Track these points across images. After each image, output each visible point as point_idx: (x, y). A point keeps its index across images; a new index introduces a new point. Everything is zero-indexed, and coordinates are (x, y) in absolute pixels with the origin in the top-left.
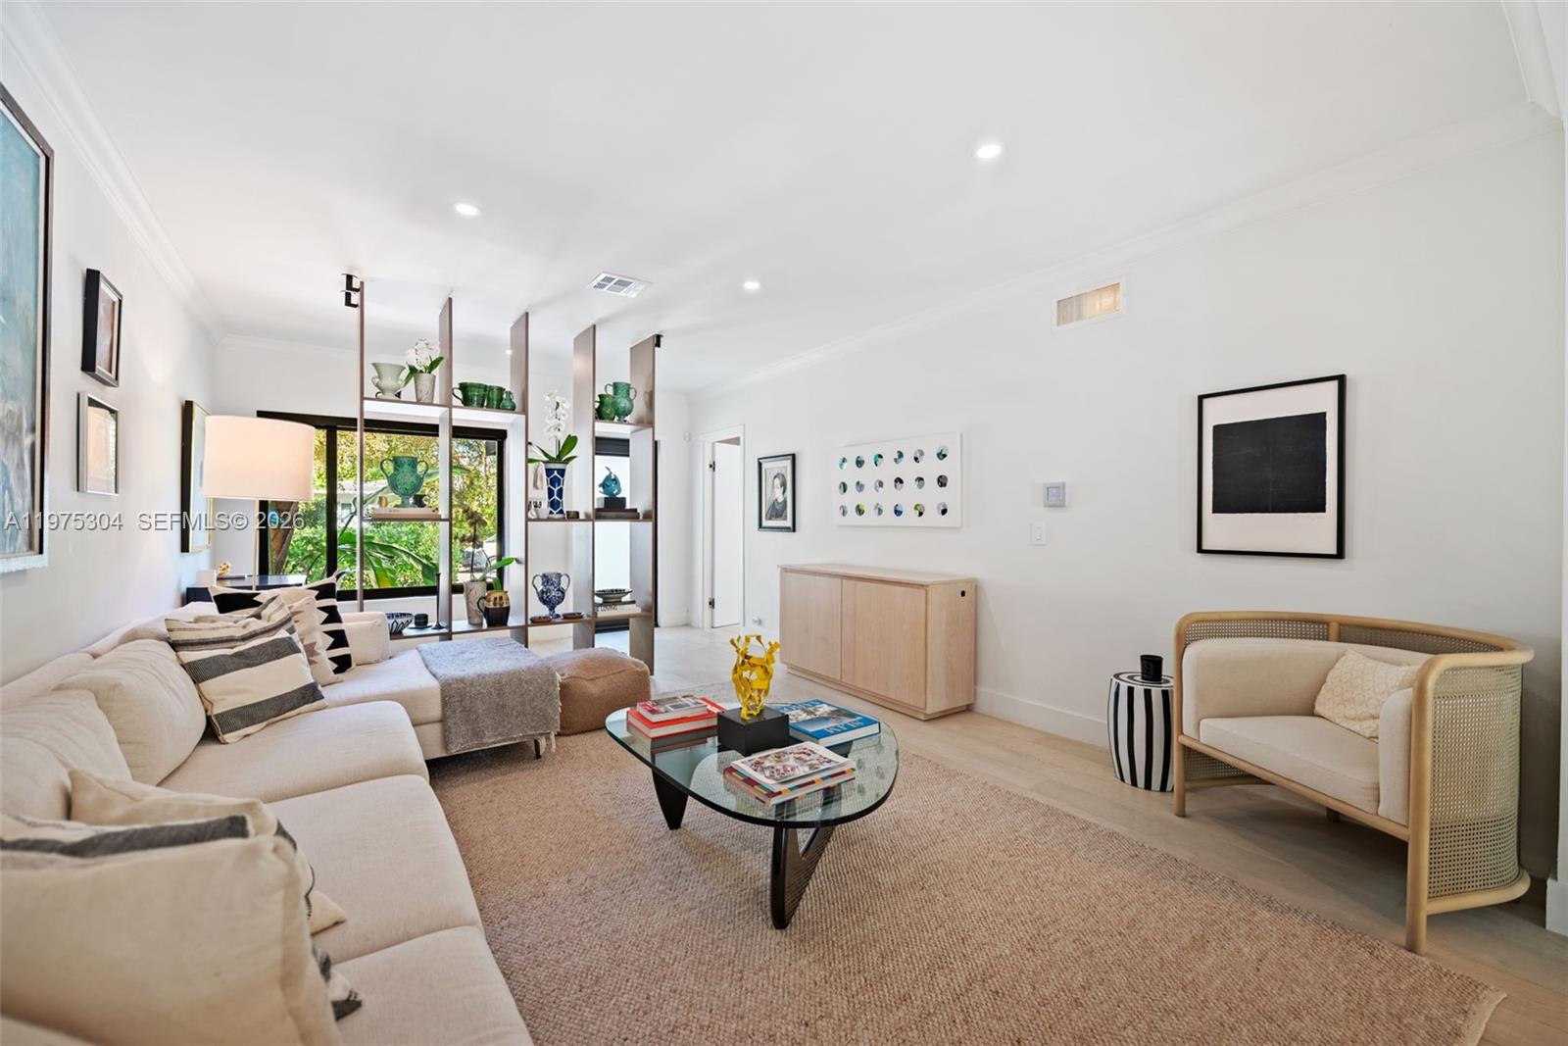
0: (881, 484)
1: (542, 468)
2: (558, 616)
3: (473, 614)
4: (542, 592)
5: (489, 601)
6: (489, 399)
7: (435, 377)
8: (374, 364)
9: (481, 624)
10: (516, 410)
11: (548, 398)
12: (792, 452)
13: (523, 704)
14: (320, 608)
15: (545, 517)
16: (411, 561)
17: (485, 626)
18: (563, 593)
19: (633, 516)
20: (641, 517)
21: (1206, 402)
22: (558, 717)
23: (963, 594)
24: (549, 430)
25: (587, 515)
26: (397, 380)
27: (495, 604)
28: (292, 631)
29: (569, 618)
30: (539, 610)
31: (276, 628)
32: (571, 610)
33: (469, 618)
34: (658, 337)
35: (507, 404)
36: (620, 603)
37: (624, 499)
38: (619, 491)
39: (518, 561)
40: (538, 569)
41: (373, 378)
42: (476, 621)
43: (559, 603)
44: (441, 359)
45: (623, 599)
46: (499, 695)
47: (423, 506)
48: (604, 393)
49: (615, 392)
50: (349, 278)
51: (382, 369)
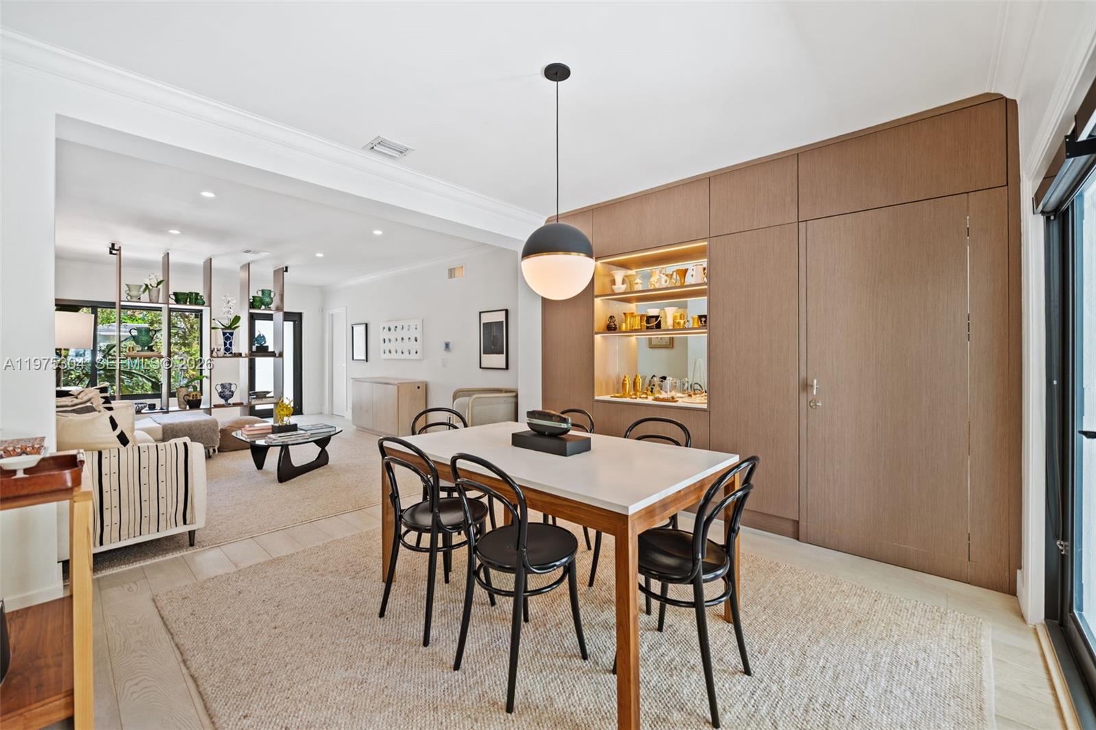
0: (397, 340)
1: (220, 332)
2: (229, 404)
3: (181, 403)
4: (221, 392)
5: (190, 396)
6: (190, 298)
7: (159, 289)
8: (127, 285)
9: (186, 408)
10: (205, 305)
11: (223, 298)
12: (366, 322)
13: (202, 434)
15: (221, 356)
16: (144, 380)
17: (188, 408)
18: (233, 393)
19: (272, 354)
20: (277, 355)
21: (482, 314)
22: (218, 440)
23: (419, 387)
24: (224, 313)
25: (246, 354)
26: (139, 292)
27: (193, 398)
29: (235, 405)
30: (218, 400)
31: (86, 402)
32: (239, 401)
33: (179, 405)
34: (287, 268)
35: (200, 301)
36: (266, 397)
37: (267, 347)
38: (265, 342)
39: (207, 377)
40: (218, 381)
41: (126, 291)
42: (183, 406)
43: (230, 398)
44: (163, 280)
45: (267, 396)
46: (190, 430)
47: (153, 351)
48: (256, 295)
49: (263, 294)
50: (113, 245)
51: (131, 287)
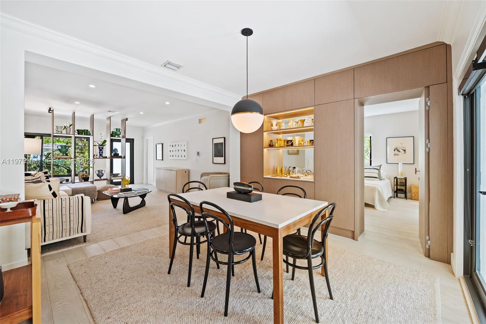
0: (176, 151)
1: (97, 147)
2: (102, 179)
4: (98, 174)
5: (84, 176)
6: (84, 132)
7: (71, 128)
8: (56, 126)
10: (91, 135)
11: (99, 132)
12: (162, 143)
13: (89, 193)
14: (45, 176)
15: (98, 158)
17: (83, 181)
18: (103, 174)
19: (121, 157)
20: (123, 158)
21: (214, 139)
22: (97, 195)
23: (186, 172)
24: (99, 139)
25: (109, 157)
26: (61, 129)
28: (41, 179)
29: (104, 179)
30: (96, 177)
33: (79, 180)
34: (127, 119)
35: (89, 134)
37: (118, 154)
38: (117, 152)
39: (91, 167)
40: (96, 169)
41: (56, 129)
42: (81, 180)
43: (102, 176)
44: (72, 124)
45: (118, 175)
47: (68, 155)
48: (113, 131)
49: (116, 130)
50: (50, 108)
51: (58, 127)
